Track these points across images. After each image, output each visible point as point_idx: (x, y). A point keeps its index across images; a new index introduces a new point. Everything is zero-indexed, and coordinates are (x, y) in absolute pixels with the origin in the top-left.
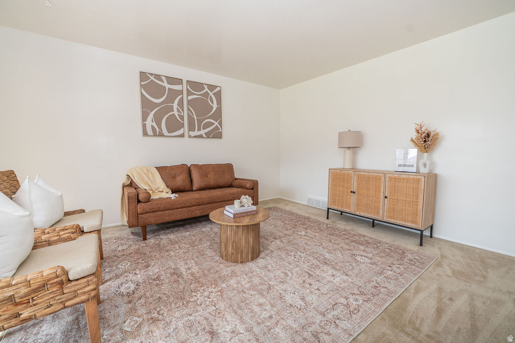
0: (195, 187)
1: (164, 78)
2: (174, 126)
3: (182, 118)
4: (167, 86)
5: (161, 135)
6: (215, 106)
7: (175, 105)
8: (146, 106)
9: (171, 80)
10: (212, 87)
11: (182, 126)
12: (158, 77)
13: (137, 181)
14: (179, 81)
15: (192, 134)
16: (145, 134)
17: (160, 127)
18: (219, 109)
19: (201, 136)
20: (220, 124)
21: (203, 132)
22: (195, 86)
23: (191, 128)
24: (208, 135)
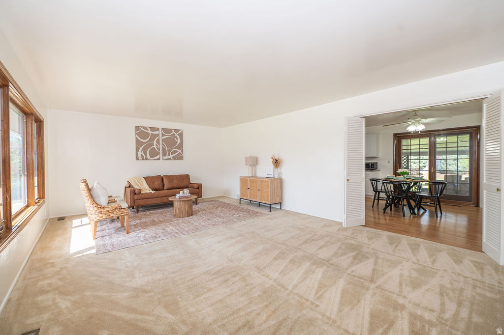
0: (166, 187)
1: (148, 128)
2: (154, 154)
3: (159, 149)
4: (150, 132)
5: (147, 159)
6: (179, 141)
7: (155, 142)
8: (138, 144)
9: (153, 129)
10: (177, 131)
11: (159, 153)
12: (145, 128)
13: (133, 184)
14: (157, 129)
15: (164, 158)
16: (138, 159)
17: (146, 155)
18: (181, 143)
19: (170, 159)
20: (182, 151)
21: (171, 156)
22: (167, 131)
23: (164, 155)
24: (174, 158)
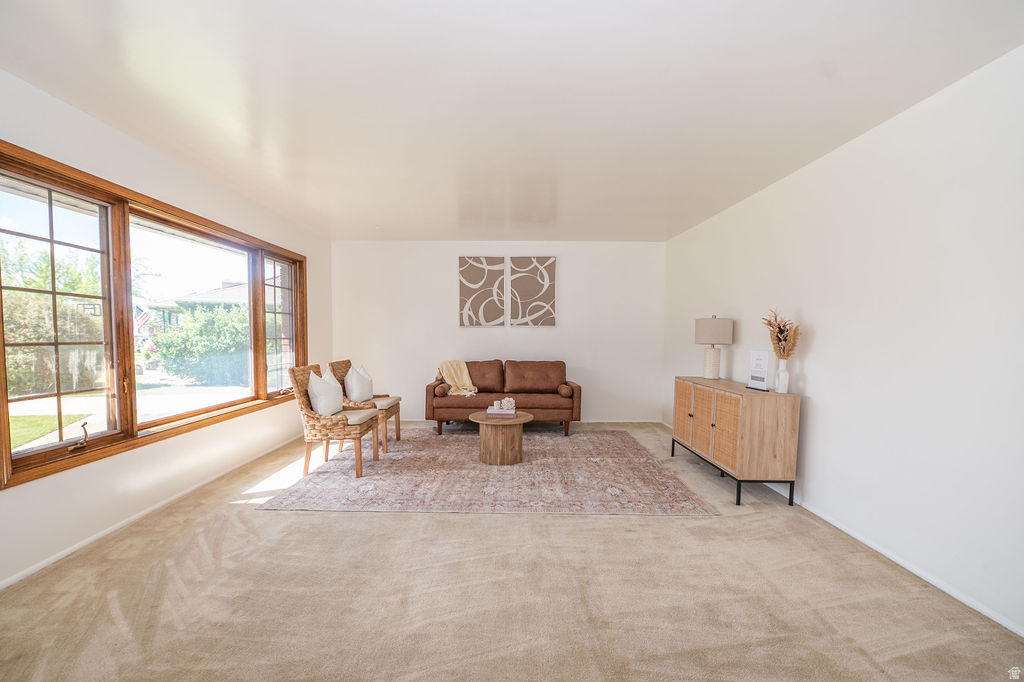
0: (508, 388)
1: (483, 260)
2: (494, 313)
3: (502, 302)
4: (486, 267)
5: (478, 324)
6: (547, 284)
7: (495, 289)
8: (465, 292)
9: (491, 261)
10: (542, 260)
11: (501, 313)
12: (477, 259)
14: (501, 260)
15: (515, 321)
16: (462, 324)
17: (477, 316)
18: (552, 287)
19: (526, 324)
20: (553, 306)
21: (528, 319)
22: (520, 262)
23: (514, 316)
24: (535, 322)
